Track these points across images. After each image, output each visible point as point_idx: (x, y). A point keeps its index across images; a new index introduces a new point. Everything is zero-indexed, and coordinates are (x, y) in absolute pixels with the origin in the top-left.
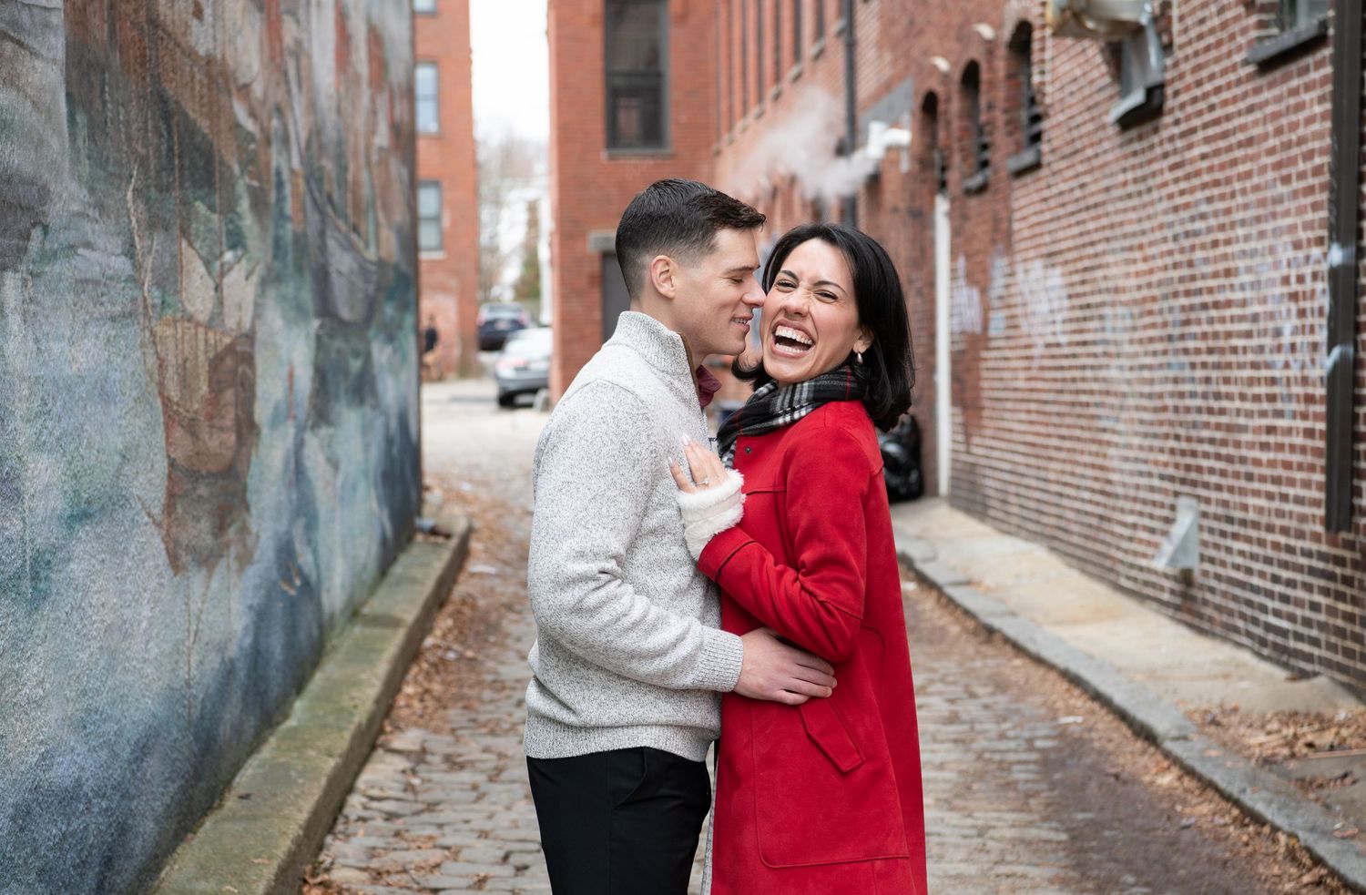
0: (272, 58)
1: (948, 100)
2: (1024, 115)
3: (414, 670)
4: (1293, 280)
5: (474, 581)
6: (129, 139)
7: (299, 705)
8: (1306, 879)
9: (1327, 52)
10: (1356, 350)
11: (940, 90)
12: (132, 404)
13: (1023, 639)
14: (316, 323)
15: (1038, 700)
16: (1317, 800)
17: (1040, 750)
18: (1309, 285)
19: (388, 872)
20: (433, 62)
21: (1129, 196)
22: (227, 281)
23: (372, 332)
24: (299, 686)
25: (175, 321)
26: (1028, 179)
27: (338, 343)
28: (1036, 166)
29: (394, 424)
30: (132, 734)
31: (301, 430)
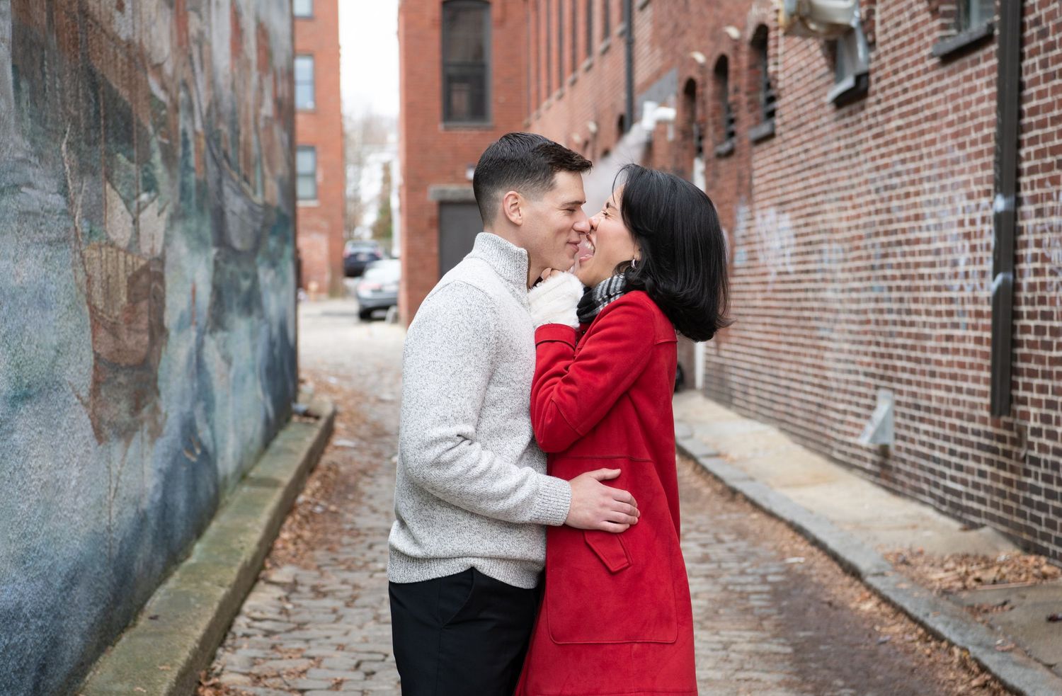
0: (180, 44)
1: (704, 85)
2: (762, 97)
3: (289, 521)
4: (967, 222)
5: (337, 452)
6: (64, 103)
7: (198, 547)
8: (975, 683)
9: (994, 48)
10: (1015, 277)
11: (697, 77)
12: (65, 310)
13: (759, 498)
14: (214, 251)
15: (770, 545)
16: (983, 622)
17: (771, 583)
18: (979, 227)
19: (266, 677)
20: (310, 55)
21: (842, 159)
22: (143, 216)
23: (259, 259)
24: (198, 532)
25: (100, 247)
26: (765, 145)
27: (231, 267)
28: (771, 136)
29: (276, 331)
30: (63, 568)
31: (201, 333)
